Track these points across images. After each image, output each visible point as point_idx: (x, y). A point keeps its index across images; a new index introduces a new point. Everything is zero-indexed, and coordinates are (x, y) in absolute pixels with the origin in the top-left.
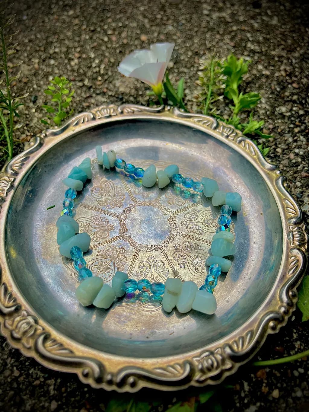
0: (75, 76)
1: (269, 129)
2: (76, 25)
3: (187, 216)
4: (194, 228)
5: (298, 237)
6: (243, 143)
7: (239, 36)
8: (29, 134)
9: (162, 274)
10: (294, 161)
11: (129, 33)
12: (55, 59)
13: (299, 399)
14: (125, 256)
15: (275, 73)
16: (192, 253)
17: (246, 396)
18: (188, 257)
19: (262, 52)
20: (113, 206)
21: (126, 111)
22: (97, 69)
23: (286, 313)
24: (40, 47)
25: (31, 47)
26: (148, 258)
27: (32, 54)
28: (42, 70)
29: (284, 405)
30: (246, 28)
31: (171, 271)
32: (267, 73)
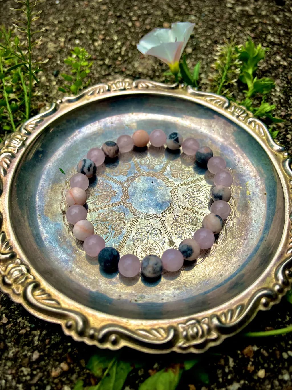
0: (97, 55)
2: (104, 10)
3: (190, 189)
4: (195, 202)
6: (253, 124)
7: (260, 28)
9: (158, 242)
11: (153, 20)
12: (80, 39)
13: (286, 382)
14: (123, 221)
16: (191, 225)
17: (230, 372)
18: (186, 229)
19: (282, 44)
20: (118, 174)
21: (141, 86)
22: (119, 51)
23: (281, 291)
24: (67, 28)
25: (60, 28)
26: (146, 225)
27: (59, 34)
28: (67, 48)
29: (269, 386)
30: (268, 22)
31: (167, 240)
32: (285, 63)
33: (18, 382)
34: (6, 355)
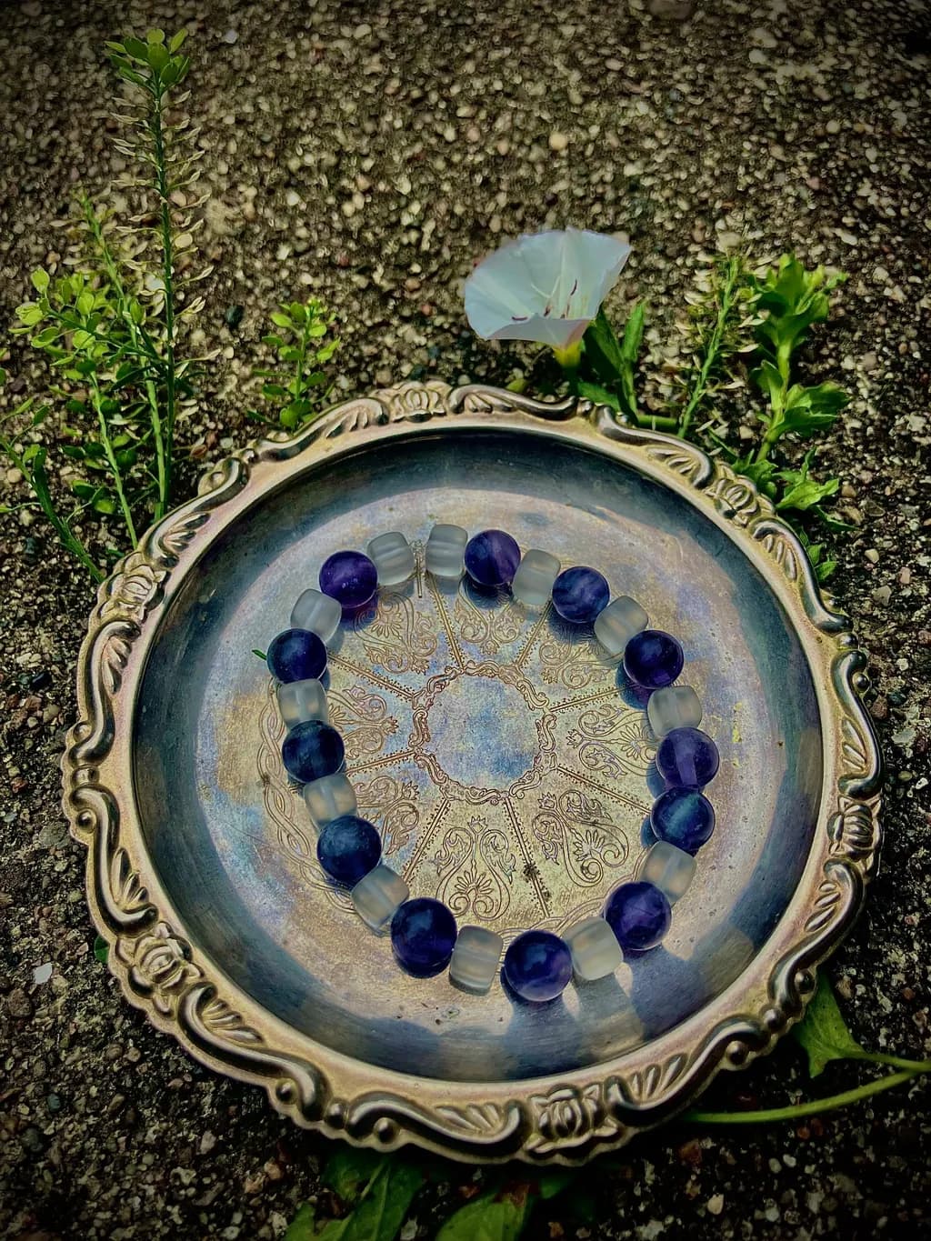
0: (350, 252)
1: (860, 483)
2: (373, 75)
3: (588, 719)
4: (599, 757)
5: (854, 833)
6: (769, 538)
8: (212, 425)
9: (497, 869)
10: (907, 593)
11: (520, 118)
12: (301, 188)
13: (769, 1225)
14: (414, 808)
15: (921, 298)
16: (582, 823)
17: (644, 1196)
18: (569, 834)
20: (403, 668)
21: (471, 406)
22: (414, 235)
23: (775, 1025)
24: (264, 144)
25: (240, 144)
26: (470, 820)
27: (239, 168)
28: (264, 222)
29: (731, 1234)
31: (521, 866)
32: (898, 294)
33: (171, 1201)
34: (140, 1138)
